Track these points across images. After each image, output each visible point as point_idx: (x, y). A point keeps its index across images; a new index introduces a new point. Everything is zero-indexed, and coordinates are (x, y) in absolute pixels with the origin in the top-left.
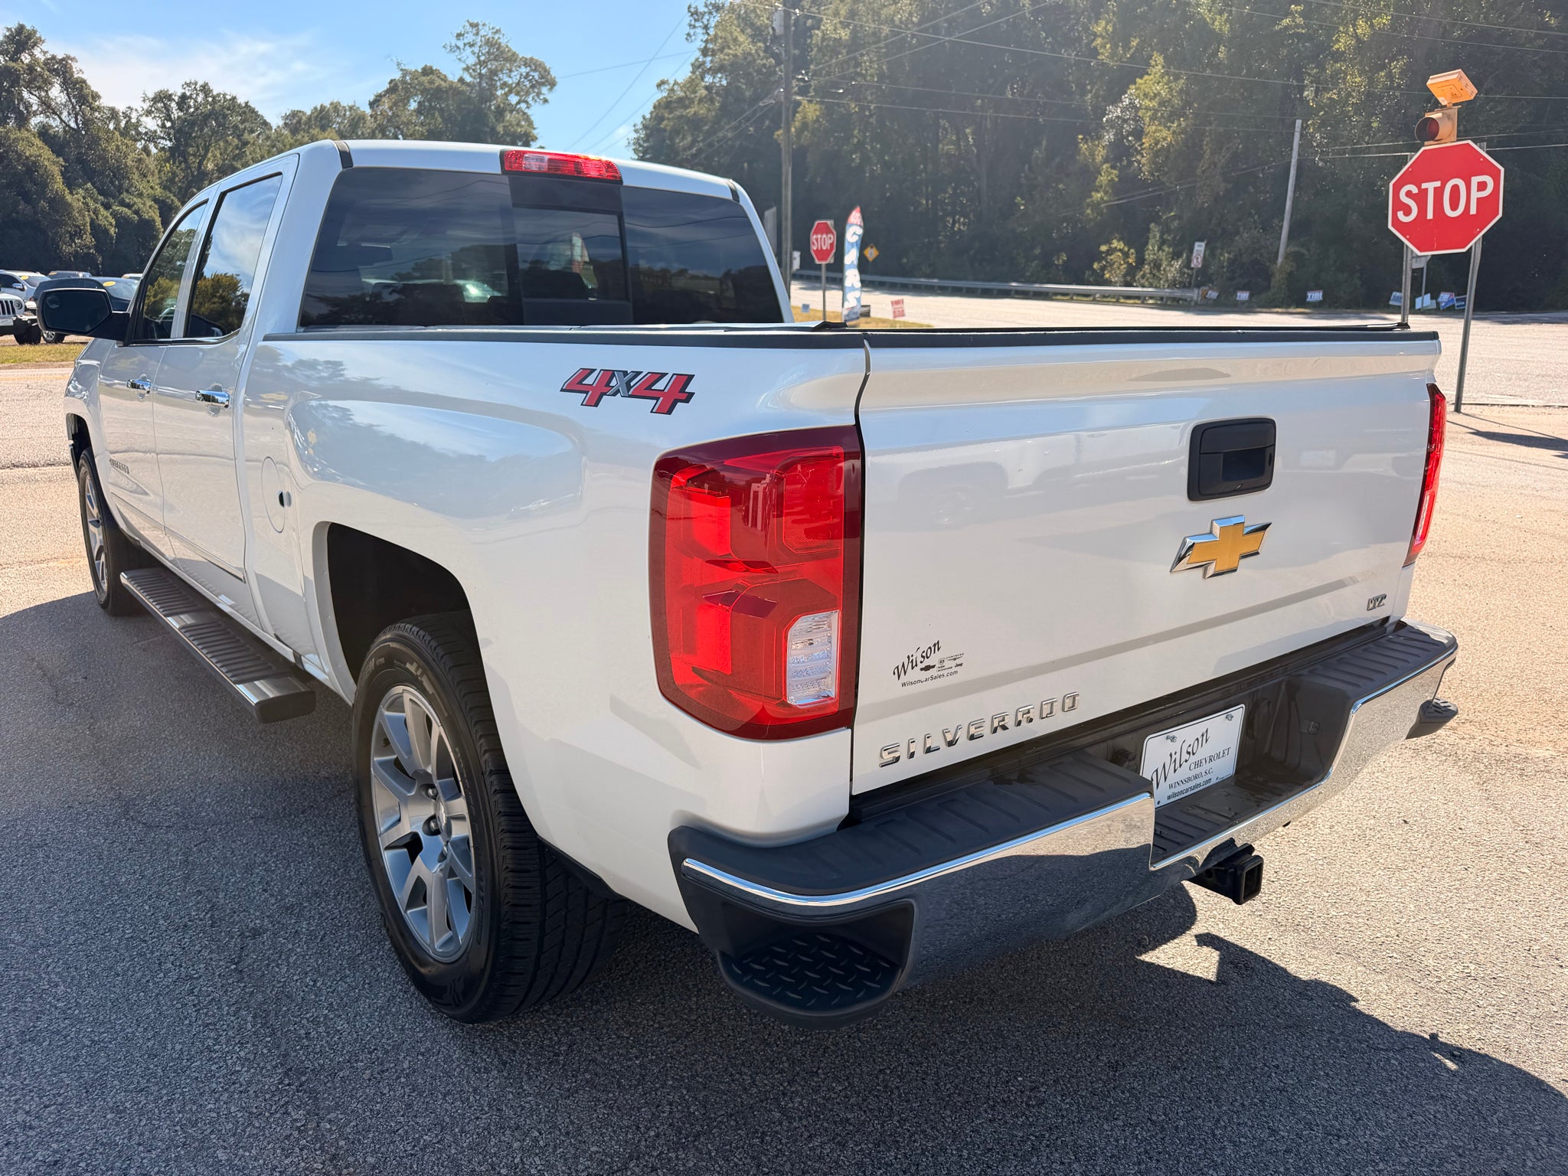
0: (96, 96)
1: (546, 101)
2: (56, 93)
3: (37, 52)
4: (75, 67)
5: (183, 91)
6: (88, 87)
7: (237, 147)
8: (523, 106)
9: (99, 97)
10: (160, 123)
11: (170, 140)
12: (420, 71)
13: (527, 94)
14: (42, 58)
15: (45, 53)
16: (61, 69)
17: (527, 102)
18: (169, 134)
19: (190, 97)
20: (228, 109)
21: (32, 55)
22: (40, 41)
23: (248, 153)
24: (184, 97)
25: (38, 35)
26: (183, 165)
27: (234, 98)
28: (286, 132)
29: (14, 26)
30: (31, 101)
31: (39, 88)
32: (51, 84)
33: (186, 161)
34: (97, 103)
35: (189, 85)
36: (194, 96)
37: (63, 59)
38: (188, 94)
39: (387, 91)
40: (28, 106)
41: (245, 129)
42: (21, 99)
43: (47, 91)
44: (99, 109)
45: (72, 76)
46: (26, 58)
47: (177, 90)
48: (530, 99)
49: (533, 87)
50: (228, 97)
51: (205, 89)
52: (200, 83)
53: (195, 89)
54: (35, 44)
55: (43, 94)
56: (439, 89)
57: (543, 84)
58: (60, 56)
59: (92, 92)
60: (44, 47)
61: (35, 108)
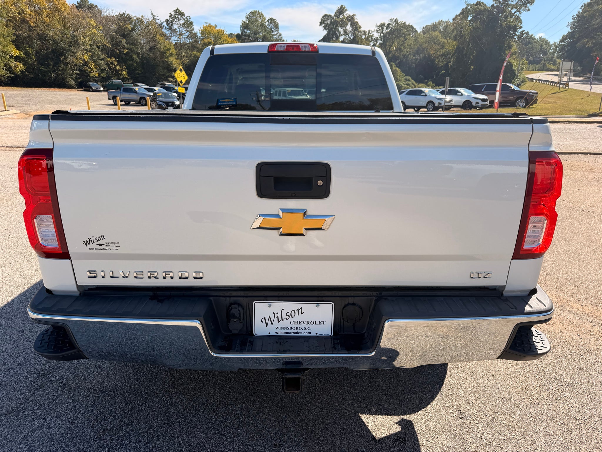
0: (360, 27)
1: (529, 10)
2: (349, 28)
3: (345, 14)
4: (355, 17)
5: (389, 22)
6: (358, 24)
7: (403, 41)
8: (518, 13)
9: (361, 27)
10: (380, 35)
11: (382, 41)
12: (475, 4)
13: (521, 8)
14: (346, 16)
15: (347, 14)
16: (351, 19)
17: (520, 11)
18: (381, 38)
19: (391, 24)
20: (402, 27)
21: (343, 16)
22: (346, 10)
23: (406, 43)
24: (389, 24)
25: (346, 8)
26: (384, 49)
27: (405, 23)
28: (422, 34)
29: (339, 6)
30: (341, 31)
31: (344, 26)
32: (347, 25)
33: (385, 47)
34: (360, 30)
35: (391, 20)
36: (392, 24)
37: (352, 16)
38: (390, 23)
39: (460, 14)
40: (340, 33)
41: (407, 34)
42: (338, 30)
43: (346, 27)
44: (360, 32)
45: (354, 21)
46: (341, 17)
47: (387, 22)
48: (521, 11)
49: (523, 4)
50: (403, 23)
51: (396, 21)
52: (395, 18)
53: (393, 21)
54: (345, 12)
55: (345, 28)
56: (480, 11)
57: (528, 3)
58: (351, 15)
59: (359, 26)
60: (347, 12)
61: (342, 33)
